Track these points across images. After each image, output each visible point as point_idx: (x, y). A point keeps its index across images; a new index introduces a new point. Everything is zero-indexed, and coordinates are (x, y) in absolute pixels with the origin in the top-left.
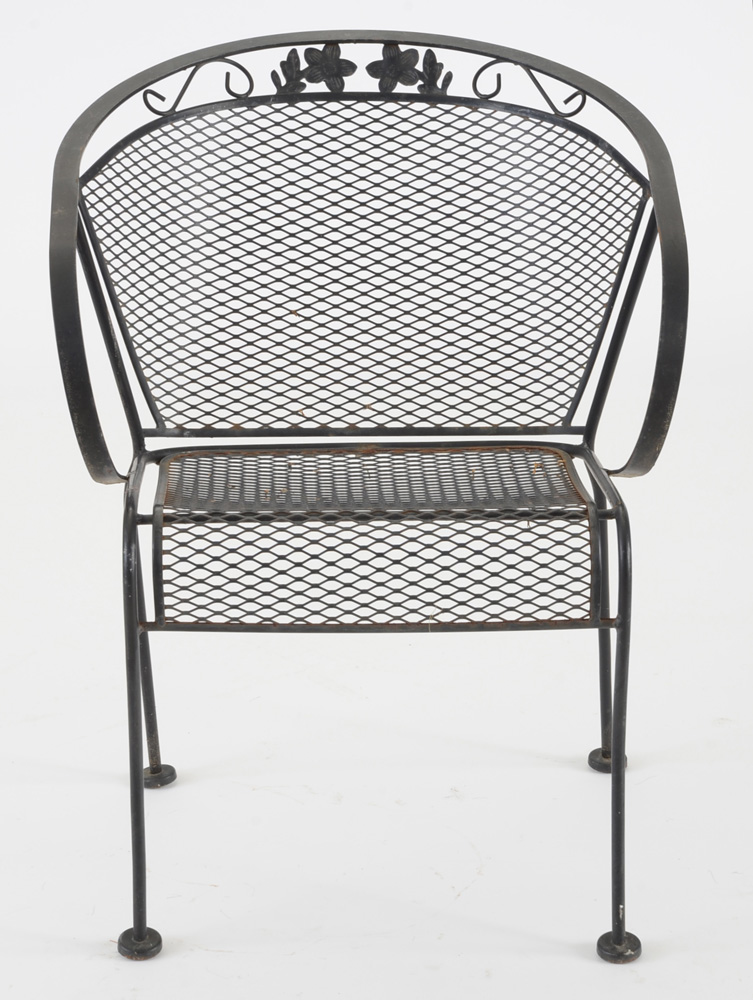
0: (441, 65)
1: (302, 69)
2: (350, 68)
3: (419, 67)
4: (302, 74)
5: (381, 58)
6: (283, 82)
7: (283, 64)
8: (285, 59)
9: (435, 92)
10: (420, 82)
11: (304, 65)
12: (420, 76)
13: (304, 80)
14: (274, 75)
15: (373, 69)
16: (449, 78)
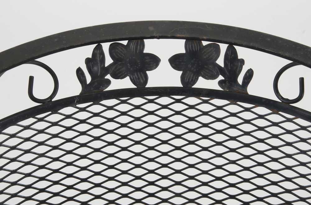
0: (242, 62)
1: (106, 65)
2: (154, 61)
3: (220, 62)
4: (106, 70)
5: (184, 51)
6: (89, 79)
7: (88, 61)
8: (90, 56)
9: (235, 89)
10: (221, 78)
11: (109, 61)
12: (221, 71)
13: (108, 77)
14: (79, 72)
15: (176, 61)
16: (250, 75)
